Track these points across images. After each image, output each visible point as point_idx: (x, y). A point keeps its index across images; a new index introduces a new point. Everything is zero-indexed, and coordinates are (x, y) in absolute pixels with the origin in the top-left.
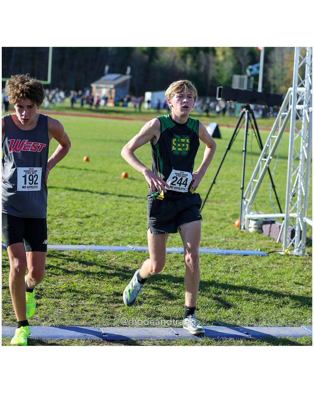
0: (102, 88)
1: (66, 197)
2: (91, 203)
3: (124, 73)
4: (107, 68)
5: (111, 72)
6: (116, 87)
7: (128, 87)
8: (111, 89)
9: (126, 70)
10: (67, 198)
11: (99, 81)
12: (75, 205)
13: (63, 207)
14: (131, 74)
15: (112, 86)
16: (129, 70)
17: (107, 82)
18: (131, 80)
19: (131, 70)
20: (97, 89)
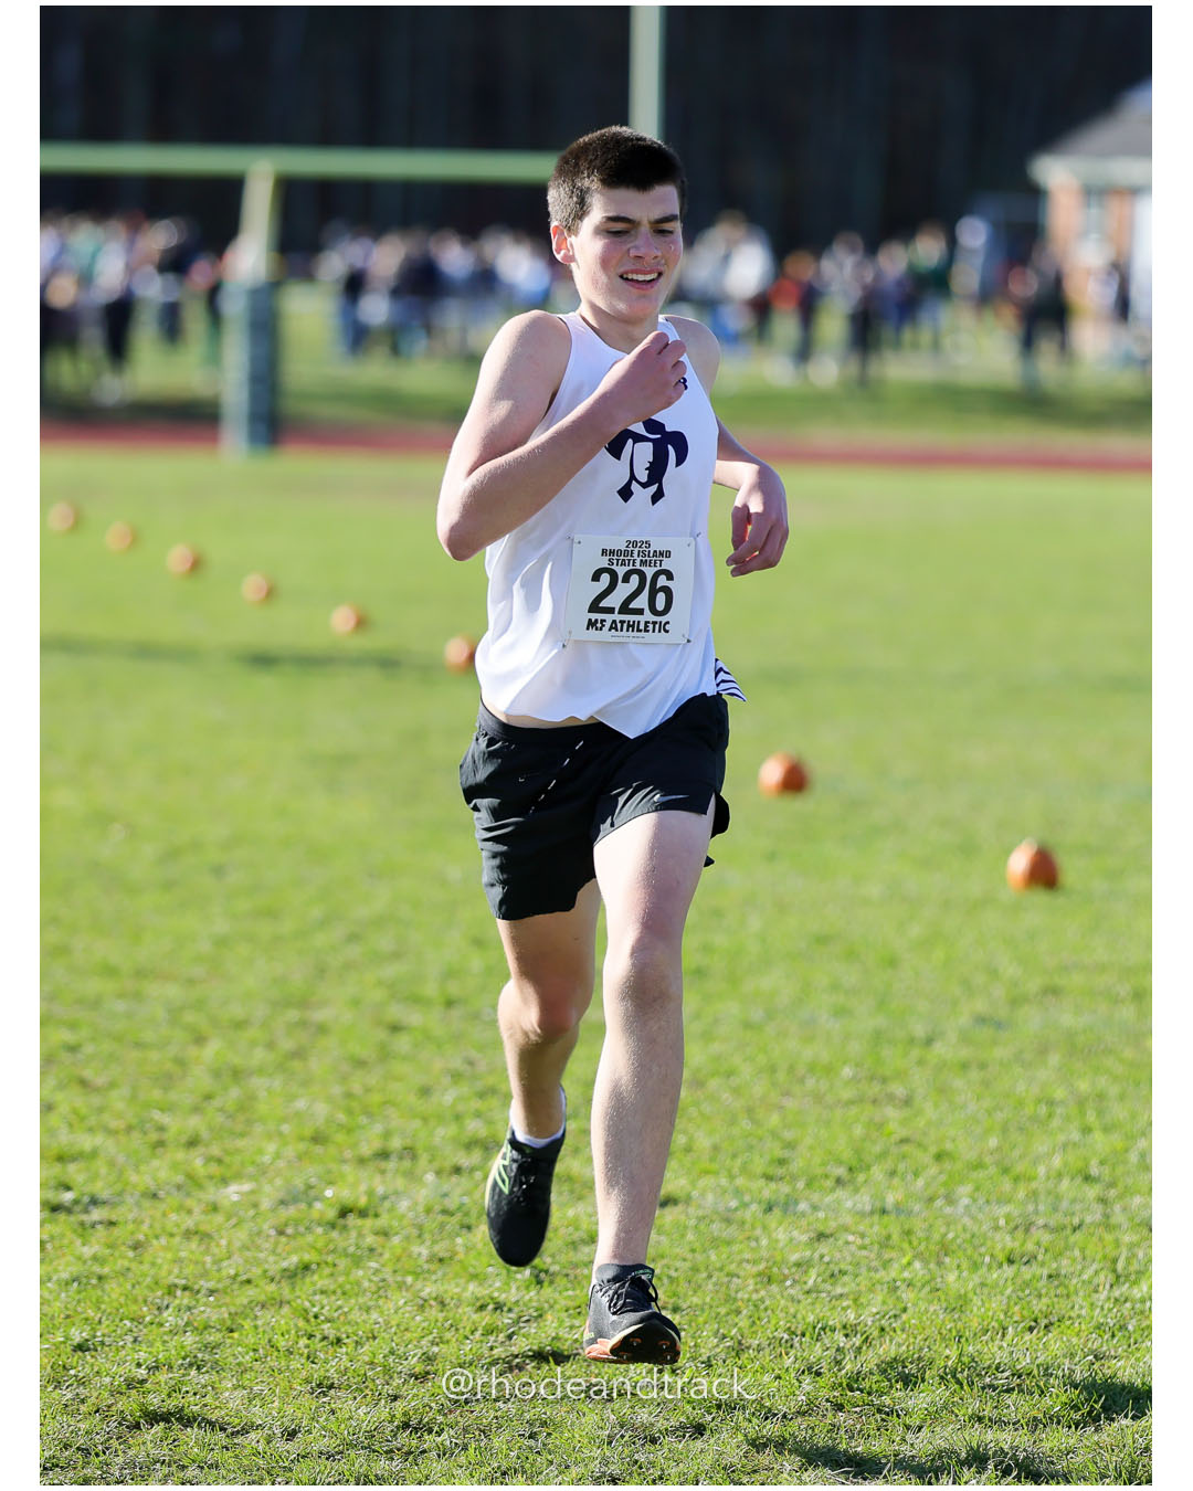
0: (1135, 190)
1: (875, 1229)
2: (1105, 1278)
10: (885, 1243)
11: (1105, 134)
12: (959, 1306)
13: (849, 1330)
20: (1088, 205)
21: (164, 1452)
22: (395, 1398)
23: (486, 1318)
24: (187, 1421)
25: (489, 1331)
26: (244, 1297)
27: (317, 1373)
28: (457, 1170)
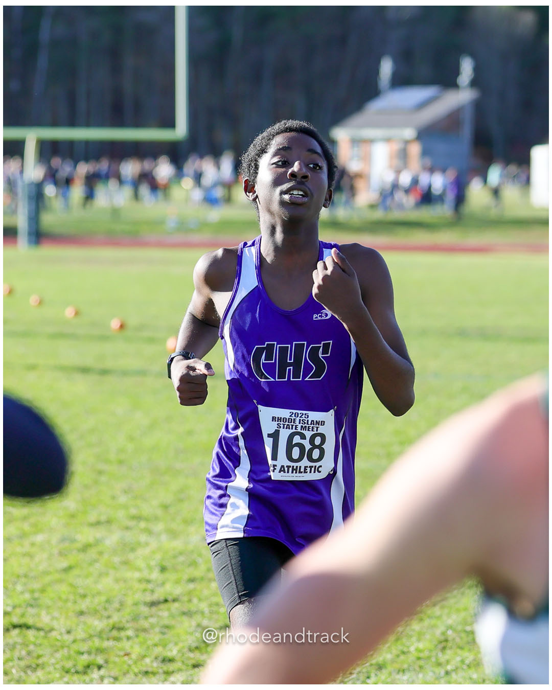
0: (371, 141)
3: (448, 81)
4: (386, 68)
5: (401, 81)
6: (426, 134)
7: (467, 132)
8: (407, 142)
9: (457, 72)
11: (358, 119)
14: (474, 83)
15: (409, 133)
16: (467, 68)
17: (389, 120)
18: (478, 107)
19: (477, 69)
20: (353, 147)
21: (19, 640)
22: (109, 617)
23: (143, 586)
24: (28, 627)
25: (145, 590)
26: (47, 579)
27: (78, 608)
28: (128, 528)
